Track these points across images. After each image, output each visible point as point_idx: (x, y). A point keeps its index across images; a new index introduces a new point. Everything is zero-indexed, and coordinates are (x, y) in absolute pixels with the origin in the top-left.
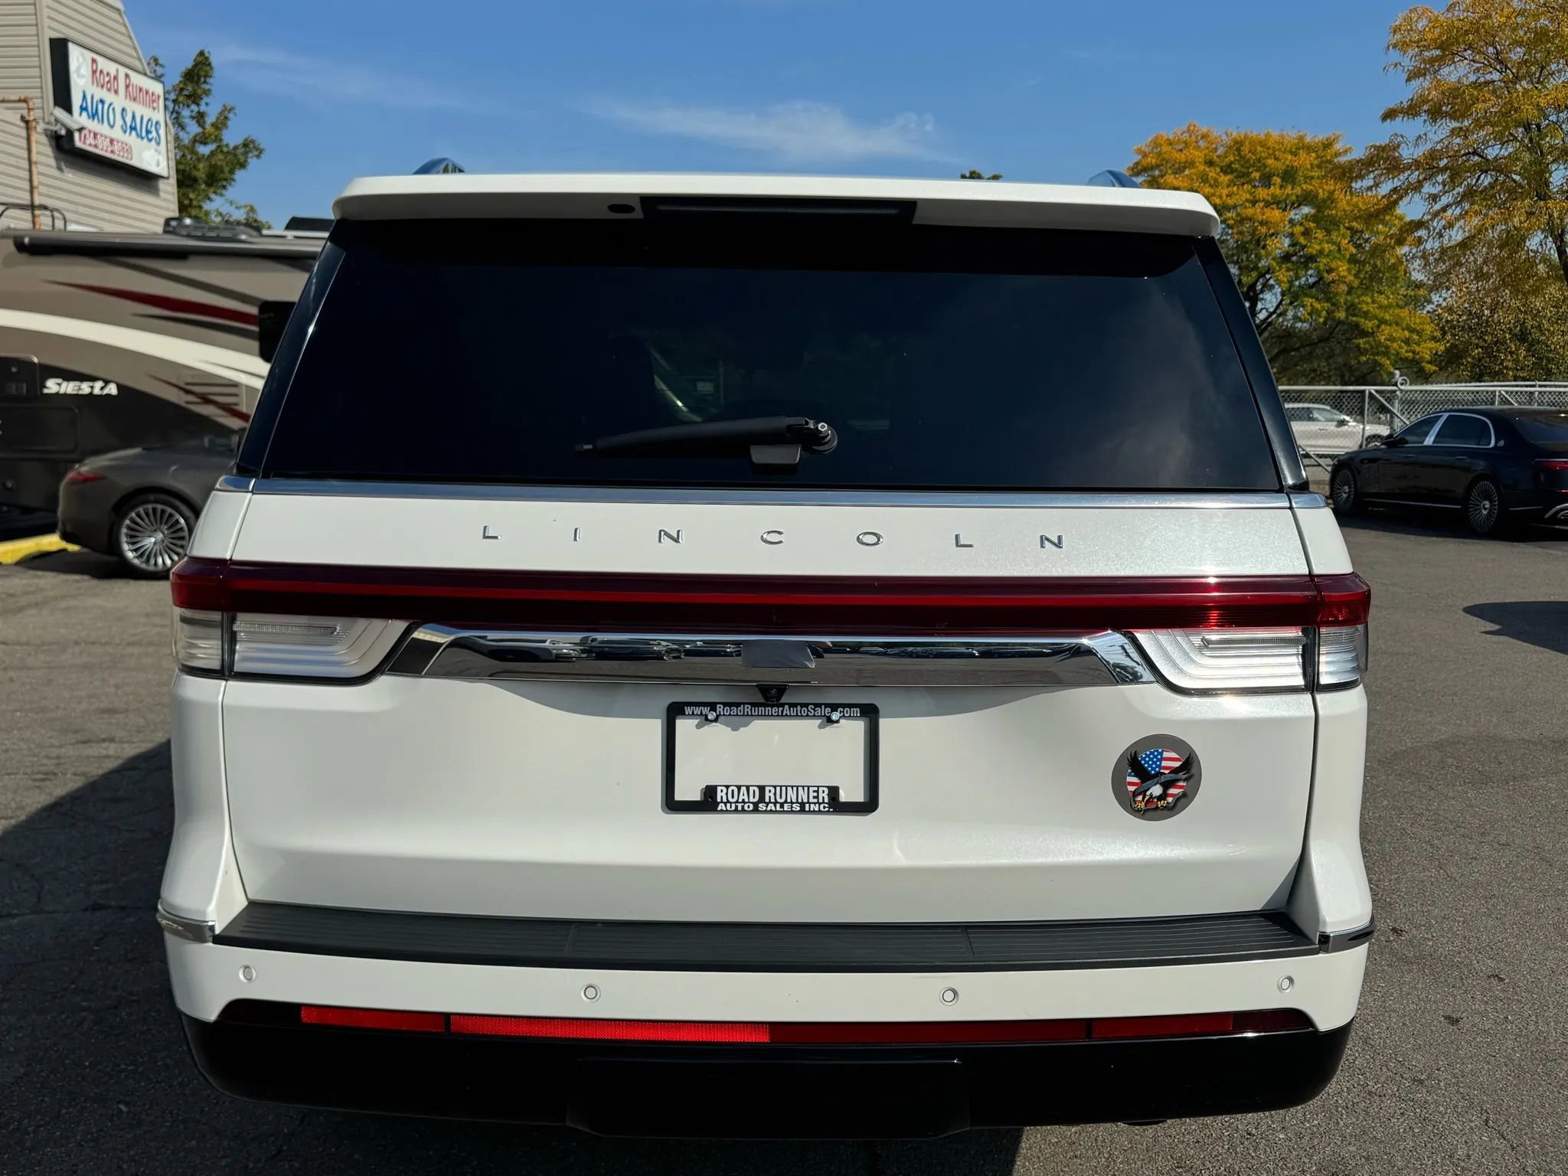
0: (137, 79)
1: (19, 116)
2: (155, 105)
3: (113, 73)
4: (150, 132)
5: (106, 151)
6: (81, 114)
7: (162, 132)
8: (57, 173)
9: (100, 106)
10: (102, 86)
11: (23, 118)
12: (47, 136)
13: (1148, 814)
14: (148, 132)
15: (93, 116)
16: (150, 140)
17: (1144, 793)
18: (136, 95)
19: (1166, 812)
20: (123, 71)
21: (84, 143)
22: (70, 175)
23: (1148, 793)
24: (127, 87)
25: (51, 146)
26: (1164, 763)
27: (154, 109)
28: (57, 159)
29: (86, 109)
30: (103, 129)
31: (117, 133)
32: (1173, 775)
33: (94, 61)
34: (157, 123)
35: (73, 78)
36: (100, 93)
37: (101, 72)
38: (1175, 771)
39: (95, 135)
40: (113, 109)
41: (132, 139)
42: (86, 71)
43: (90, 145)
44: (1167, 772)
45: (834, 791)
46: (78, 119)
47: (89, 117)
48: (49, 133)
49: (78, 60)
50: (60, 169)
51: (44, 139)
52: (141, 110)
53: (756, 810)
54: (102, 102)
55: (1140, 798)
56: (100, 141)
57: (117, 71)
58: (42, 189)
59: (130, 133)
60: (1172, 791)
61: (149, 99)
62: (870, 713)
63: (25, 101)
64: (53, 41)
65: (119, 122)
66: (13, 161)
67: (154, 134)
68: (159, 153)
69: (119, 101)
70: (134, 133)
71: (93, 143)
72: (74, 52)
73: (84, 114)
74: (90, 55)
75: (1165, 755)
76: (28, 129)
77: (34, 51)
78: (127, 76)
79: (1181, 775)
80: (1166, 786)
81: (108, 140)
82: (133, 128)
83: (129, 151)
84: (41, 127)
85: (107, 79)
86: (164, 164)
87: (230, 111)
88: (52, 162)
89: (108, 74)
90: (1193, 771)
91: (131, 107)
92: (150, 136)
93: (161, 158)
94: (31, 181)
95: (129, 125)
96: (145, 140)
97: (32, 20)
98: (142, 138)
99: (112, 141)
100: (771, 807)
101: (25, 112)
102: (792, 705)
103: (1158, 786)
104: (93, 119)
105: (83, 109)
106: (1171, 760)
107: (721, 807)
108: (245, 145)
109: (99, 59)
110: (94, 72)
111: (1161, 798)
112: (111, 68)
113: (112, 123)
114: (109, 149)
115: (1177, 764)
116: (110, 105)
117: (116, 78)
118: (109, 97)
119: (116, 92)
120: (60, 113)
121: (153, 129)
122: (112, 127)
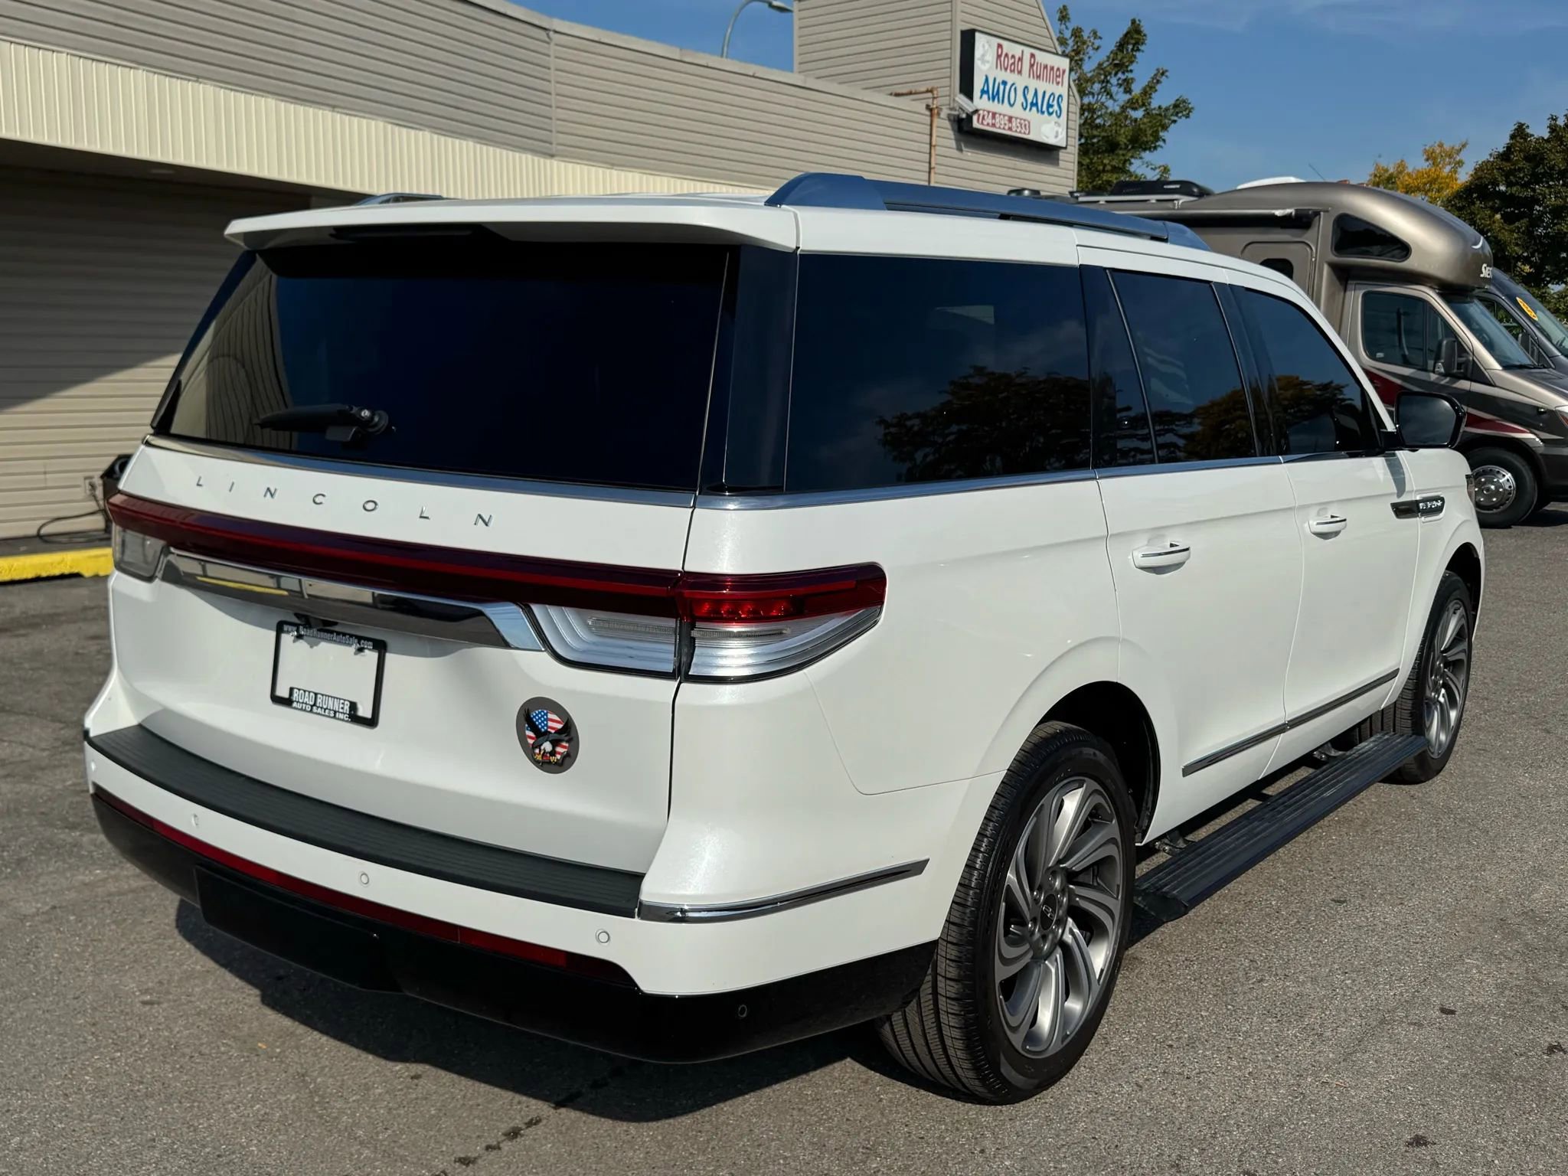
0: (1042, 58)
1: (924, 106)
2: (1059, 80)
3: (1018, 55)
4: (1052, 106)
5: (1004, 129)
6: (981, 97)
7: (1064, 105)
8: (956, 153)
9: (1002, 87)
10: (1006, 69)
11: (928, 107)
12: (950, 120)
13: (545, 766)
14: (1049, 106)
15: (994, 97)
16: (1050, 114)
17: (539, 747)
18: (1040, 72)
19: (557, 767)
20: (1028, 51)
21: (982, 123)
22: (969, 154)
23: (542, 748)
24: (1032, 66)
25: (953, 129)
26: (550, 724)
27: (1058, 83)
28: (957, 141)
29: (987, 92)
30: (1003, 108)
31: (1017, 111)
32: (556, 735)
33: (1000, 46)
34: (1060, 96)
35: (977, 63)
36: (1002, 75)
37: (1006, 55)
38: (558, 732)
39: (994, 114)
40: (1015, 89)
41: (1032, 115)
42: (991, 57)
43: (988, 124)
44: (553, 731)
45: (353, 706)
46: (980, 102)
47: (989, 99)
48: (952, 118)
49: (984, 48)
50: (960, 149)
51: (947, 124)
52: (1043, 86)
53: (311, 711)
54: (1005, 83)
55: (537, 751)
56: (997, 120)
57: (1023, 52)
58: (939, 169)
59: (1031, 109)
60: (559, 749)
61: (1054, 74)
62: (381, 647)
63: (931, 91)
64: (963, 33)
65: (1020, 99)
66: (915, 145)
67: (1056, 107)
68: (1059, 125)
69: (1020, 81)
70: (1034, 109)
71: (990, 122)
72: (981, 41)
73: (985, 96)
74: (996, 41)
75: (550, 716)
76: (932, 116)
77: (947, 44)
78: (1033, 56)
79: (563, 736)
80: (555, 743)
81: (1006, 118)
82: (1032, 104)
83: (1027, 125)
84: (945, 113)
85: (1011, 61)
86: (1062, 135)
87: (1163, 74)
88: (953, 143)
89: (1013, 57)
90: (572, 734)
91: (1034, 84)
92: (1051, 110)
93: (1060, 130)
94: (930, 163)
95: (1030, 101)
96: (1046, 113)
97: (947, 16)
98: (1043, 113)
99: (1010, 119)
100: (319, 710)
101: (930, 102)
102: (338, 633)
103: (548, 743)
104: (993, 100)
105: (983, 92)
106: (555, 724)
107: (295, 704)
108: (1176, 106)
109: (1005, 43)
110: (999, 56)
111: (553, 753)
112: (1015, 50)
113: (1012, 102)
114: (1007, 127)
115: (560, 726)
116: (1013, 84)
117: (1021, 59)
118: (1011, 78)
119: (1020, 72)
120: (962, 99)
121: (1055, 103)
122: (1011, 105)
